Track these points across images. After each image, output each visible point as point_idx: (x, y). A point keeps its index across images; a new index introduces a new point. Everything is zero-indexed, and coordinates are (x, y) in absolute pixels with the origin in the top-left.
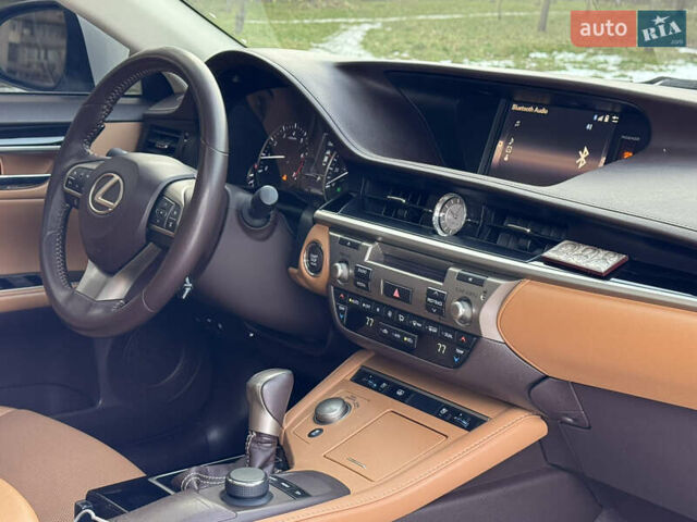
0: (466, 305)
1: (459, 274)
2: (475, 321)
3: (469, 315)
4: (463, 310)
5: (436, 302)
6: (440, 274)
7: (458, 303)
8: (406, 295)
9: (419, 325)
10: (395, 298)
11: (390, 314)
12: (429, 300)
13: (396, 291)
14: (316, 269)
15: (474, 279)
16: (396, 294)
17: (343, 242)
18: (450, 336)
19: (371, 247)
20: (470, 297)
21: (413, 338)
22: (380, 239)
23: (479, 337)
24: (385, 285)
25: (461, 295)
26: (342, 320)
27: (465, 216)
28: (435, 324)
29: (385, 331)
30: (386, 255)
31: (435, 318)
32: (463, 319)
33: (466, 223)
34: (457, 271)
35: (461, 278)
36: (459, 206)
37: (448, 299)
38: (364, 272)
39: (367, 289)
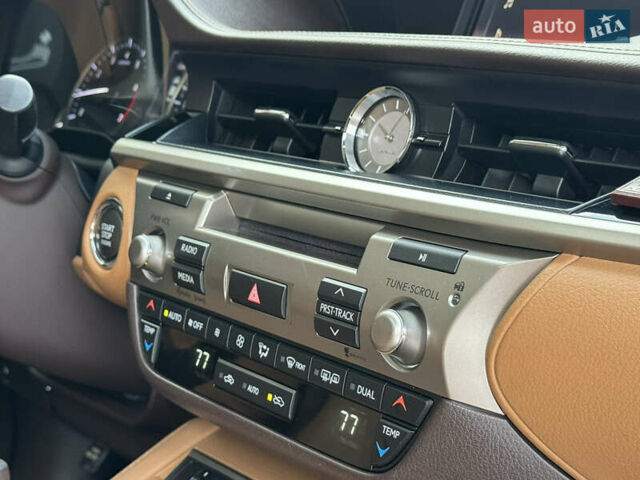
0: (410, 317)
1: (396, 247)
2: (430, 358)
3: (415, 345)
4: (403, 329)
5: (339, 312)
6: (351, 252)
7: (391, 313)
8: (273, 300)
9: (301, 367)
10: (252, 305)
11: (240, 341)
12: (324, 307)
13: (254, 291)
14: (109, 254)
15: (430, 255)
16: (254, 296)
17: (158, 195)
18: (369, 394)
19: (209, 201)
20: (421, 300)
21: (286, 396)
22: (231, 184)
23: (440, 399)
24: (233, 276)
25: (397, 294)
26: (148, 354)
27: (411, 133)
28: (334, 364)
29: (229, 379)
30: (242, 219)
31: (335, 350)
32: (400, 352)
33: (414, 146)
34: (392, 240)
35: (398, 255)
36: (398, 115)
37: (367, 307)
38: (193, 251)
39: (195, 288)
